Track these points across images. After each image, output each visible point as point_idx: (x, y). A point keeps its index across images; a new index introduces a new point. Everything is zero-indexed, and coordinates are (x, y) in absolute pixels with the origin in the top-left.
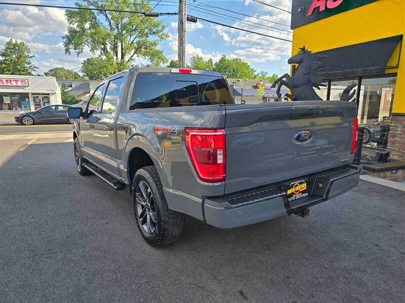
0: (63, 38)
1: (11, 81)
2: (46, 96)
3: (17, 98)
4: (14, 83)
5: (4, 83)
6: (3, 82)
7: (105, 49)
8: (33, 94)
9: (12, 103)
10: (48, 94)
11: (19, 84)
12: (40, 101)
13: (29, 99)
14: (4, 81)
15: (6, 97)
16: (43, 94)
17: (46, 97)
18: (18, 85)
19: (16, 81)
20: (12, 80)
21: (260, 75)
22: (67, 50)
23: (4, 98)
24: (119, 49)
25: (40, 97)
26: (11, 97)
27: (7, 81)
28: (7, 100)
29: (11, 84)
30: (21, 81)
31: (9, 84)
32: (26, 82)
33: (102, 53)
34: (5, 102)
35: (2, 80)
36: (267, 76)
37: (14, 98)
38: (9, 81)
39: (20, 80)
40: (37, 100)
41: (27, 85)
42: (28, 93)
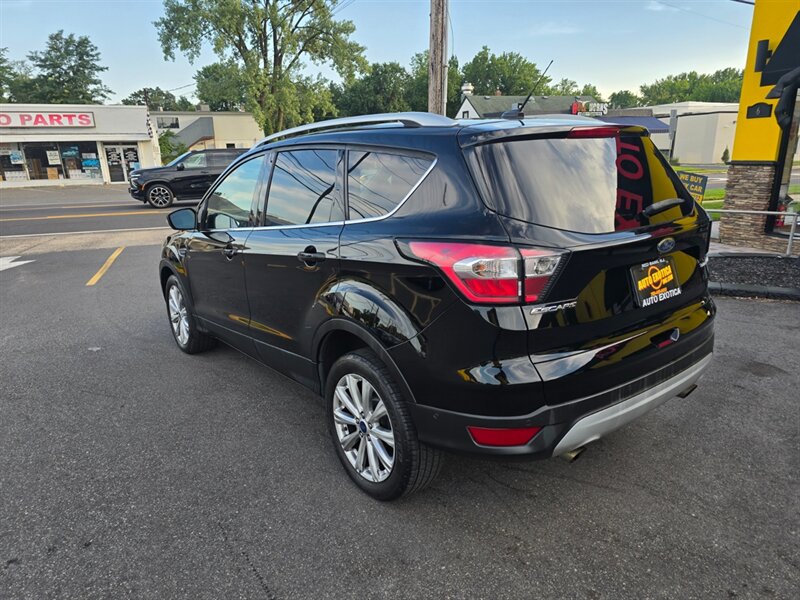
0: (157, 24)
1: (59, 117)
2: (131, 148)
3: (74, 153)
4: (65, 122)
5: (45, 123)
6: (44, 121)
7: (240, 45)
8: (105, 143)
9: (64, 163)
10: (135, 143)
11: (76, 122)
12: (120, 158)
13: (97, 154)
14: (46, 117)
15: (52, 152)
16: (124, 143)
17: (132, 150)
18: (75, 125)
19: (70, 117)
20: (61, 114)
21: (559, 89)
22: (167, 51)
23: (48, 153)
24: (271, 42)
25: (120, 149)
26: (61, 153)
27: (51, 117)
28: (54, 158)
29: (59, 123)
30: (80, 117)
31: (56, 124)
32: (91, 118)
33: (236, 54)
34: (50, 163)
35: (41, 116)
36: (574, 90)
37: (69, 153)
38: (55, 118)
39: (78, 115)
40: (114, 156)
41: (92, 124)
42: (95, 143)
